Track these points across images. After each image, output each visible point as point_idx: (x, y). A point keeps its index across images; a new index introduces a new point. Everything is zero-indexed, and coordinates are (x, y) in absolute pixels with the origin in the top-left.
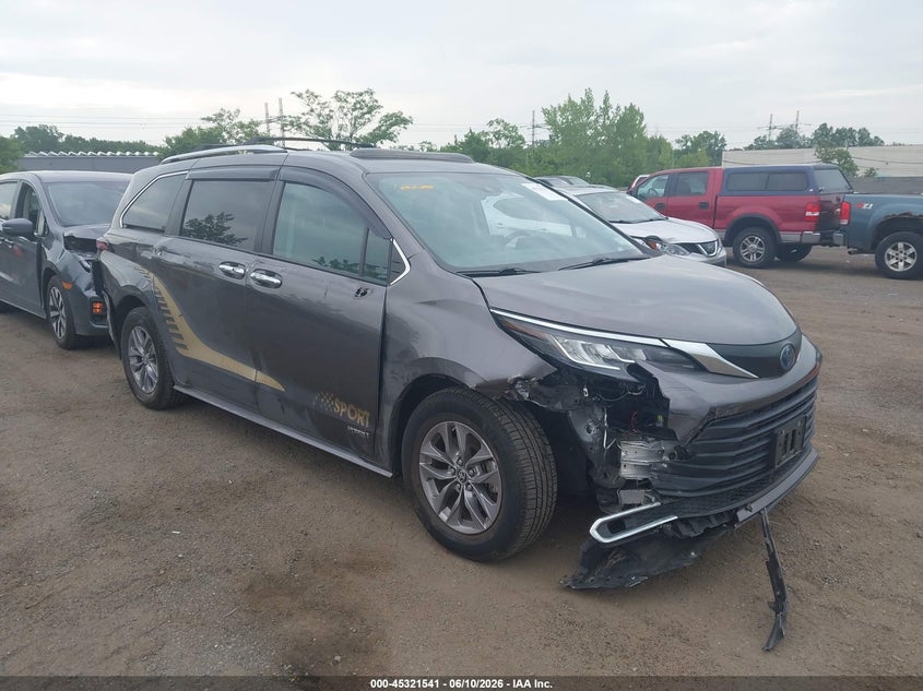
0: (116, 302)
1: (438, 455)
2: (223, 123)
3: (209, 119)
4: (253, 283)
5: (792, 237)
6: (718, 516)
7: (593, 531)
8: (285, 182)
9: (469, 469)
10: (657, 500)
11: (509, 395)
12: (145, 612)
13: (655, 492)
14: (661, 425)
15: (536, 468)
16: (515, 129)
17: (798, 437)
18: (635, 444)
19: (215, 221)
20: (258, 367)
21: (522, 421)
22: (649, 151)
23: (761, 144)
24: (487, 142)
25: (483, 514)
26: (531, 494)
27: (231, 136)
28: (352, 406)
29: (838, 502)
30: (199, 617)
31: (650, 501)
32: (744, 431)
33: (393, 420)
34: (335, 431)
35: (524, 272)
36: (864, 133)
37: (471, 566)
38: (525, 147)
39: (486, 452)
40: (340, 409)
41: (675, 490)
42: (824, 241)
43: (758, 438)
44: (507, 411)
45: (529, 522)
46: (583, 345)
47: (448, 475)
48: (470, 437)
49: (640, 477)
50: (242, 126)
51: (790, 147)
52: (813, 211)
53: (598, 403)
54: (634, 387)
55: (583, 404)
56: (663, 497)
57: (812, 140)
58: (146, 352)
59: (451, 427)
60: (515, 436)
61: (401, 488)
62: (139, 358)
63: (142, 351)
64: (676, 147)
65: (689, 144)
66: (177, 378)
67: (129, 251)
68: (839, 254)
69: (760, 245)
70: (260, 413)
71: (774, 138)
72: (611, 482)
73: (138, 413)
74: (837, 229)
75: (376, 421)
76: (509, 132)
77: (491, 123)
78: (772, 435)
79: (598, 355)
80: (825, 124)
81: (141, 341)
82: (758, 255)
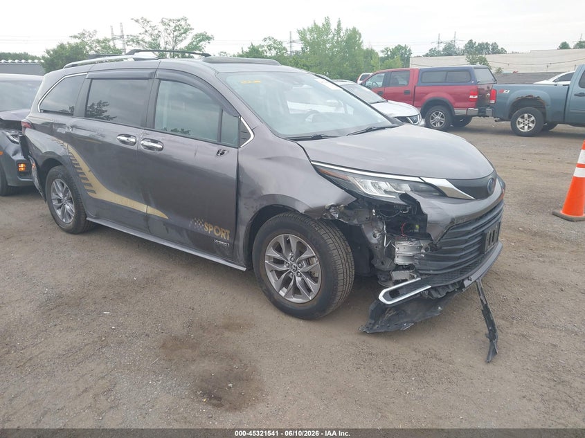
0: (40, 163)
1: (277, 256)
2: (85, 40)
3: (75, 37)
4: (142, 148)
5: (459, 112)
6: (453, 285)
7: (381, 297)
8: (160, 79)
9: (298, 264)
10: (418, 277)
11: (325, 216)
12: (98, 364)
13: (416, 271)
14: (417, 231)
15: (343, 261)
16: (281, 43)
17: (496, 234)
18: (405, 243)
19: (96, 107)
20: (148, 203)
21: (333, 233)
22: (366, 57)
23: (433, 53)
24: (263, 52)
25: (309, 290)
26: (341, 277)
27: (91, 49)
28: (217, 227)
29: (513, 272)
30: (135, 365)
31: (413, 278)
32: (469, 233)
33: (246, 235)
34: (206, 243)
35: (327, 137)
36: (495, 46)
37: (302, 322)
38: (286, 55)
39: (310, 252)
40: (209, 229)
41: (430, 270)
42: (480, 114)
43: (476, 237)
44: (323, 226)
45: (339, 294)
46: (372, 183)
47: (284, 268)
48: (299, 243)
49: (407, 263)
50: (98, 42)
51: (450, 55)
52: (474, 95)
53: (381, 219)
54: (404, 208)
55: (372, 220)
56: (421, 275)
57: (464, 51)
58: (65, 196)
59: (286, 238)
60: (330, 241)
61: (252, 277)
62: (60, 201)
63: (61, 195)
64: (381, 55)
65: (389, 53)
66: (89, 213)
67: (48, 128)
68: (489, 122)
69: (442, 117)
70: (150, 233)
71: (441, 49)
72: (387, 266)
73: (62, 237)
74: (488, 106)
75: (234, 235)
76: (277, 46)
77: (265, 40)
78: (483, 234)
79: (380, 188)
80: (471, 41)
81: (60, 189)
82: (441, 123)
